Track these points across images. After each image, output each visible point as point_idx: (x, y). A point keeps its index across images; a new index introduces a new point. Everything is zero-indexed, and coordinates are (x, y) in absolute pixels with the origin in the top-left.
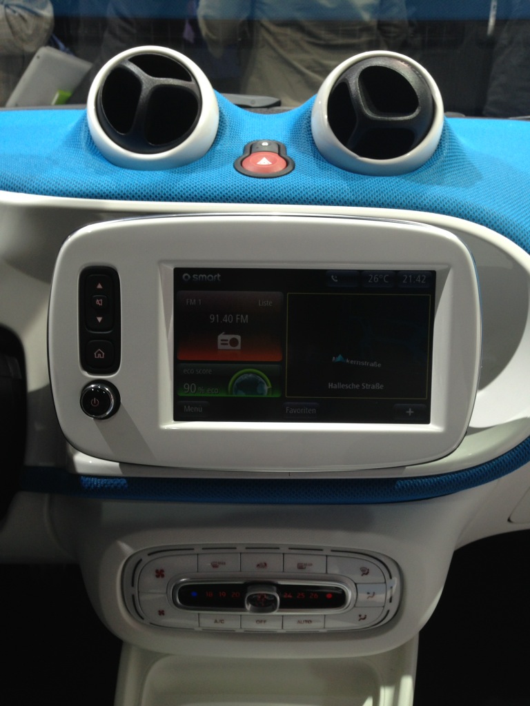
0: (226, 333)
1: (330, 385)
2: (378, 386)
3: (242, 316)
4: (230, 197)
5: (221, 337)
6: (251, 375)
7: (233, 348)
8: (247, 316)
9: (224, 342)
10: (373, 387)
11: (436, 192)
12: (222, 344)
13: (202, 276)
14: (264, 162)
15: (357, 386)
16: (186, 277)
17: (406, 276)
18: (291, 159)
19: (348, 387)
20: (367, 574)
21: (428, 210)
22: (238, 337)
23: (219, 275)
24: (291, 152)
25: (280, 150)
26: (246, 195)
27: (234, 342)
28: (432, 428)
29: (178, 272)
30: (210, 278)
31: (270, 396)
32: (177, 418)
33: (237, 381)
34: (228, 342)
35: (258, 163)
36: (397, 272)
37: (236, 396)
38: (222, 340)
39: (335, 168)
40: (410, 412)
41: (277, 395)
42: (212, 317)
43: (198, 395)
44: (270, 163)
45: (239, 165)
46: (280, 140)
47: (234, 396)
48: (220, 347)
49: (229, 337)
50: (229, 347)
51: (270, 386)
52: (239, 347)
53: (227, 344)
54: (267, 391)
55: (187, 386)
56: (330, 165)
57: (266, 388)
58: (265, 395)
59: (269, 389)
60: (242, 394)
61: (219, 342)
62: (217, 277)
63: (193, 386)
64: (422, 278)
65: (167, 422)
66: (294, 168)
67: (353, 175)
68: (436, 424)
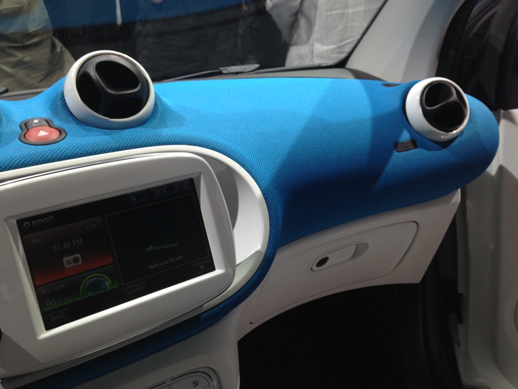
0: (68, 256)
1: (150, 267)
2: (180, 258)
3: (77, 240)
4: (28, 162)
5: (65, 259)
6: (94, 279)
7: (77, 264)
8: (81, 239)
9: (69, 262)
10: (177, 259)
11: (166, 132)
12: (67, 264)
13: (39, 221)
14: (42, 133)
15: (167, 262)
16: (27, 225)
17: (176, 185)
18: (61, 128)
19: (161, 264)
20: (197, 385)
21: (166, 144)
22: (78, 256)
23: (52, 217)
24: (57, 123)
25: (49, 123)
26: (41, 158)
27: (76, 260)
28: (218, 272)
29: (20, 223)
30: (46, 220)
31: (112, 288)
32: (48, 327)
33: (85, 286)
34: (72, 261)
35: (39, 135)
36: (170, 184)
37: (87, 297)
38: (67, 261)
39: (97, 129)
40: (202, 267)
41: (116, 286)
42: (55, 247)
43: (58, 306)
44: (47, 134)
45: (23, 138)
46: (44, 116)
47: (86, 297)
48: (66, 266)
49: (71, 258)
50: (73, 264)
51: (110, 281)
52: (80, 262)
53: (71, 263)
54: (109, 286)
55: (48, 303)
56: (92, 128)
57: (108, 283)
58: (109, 289)
59: (110, 284)
60: (91, 294)
61: (65, 263)
62: (51, 219)
63: (53, 301)
64: (186, 185)
65: (41, 333)
66: (67, 134)
67: (111, 131)
68: (220, 269)
